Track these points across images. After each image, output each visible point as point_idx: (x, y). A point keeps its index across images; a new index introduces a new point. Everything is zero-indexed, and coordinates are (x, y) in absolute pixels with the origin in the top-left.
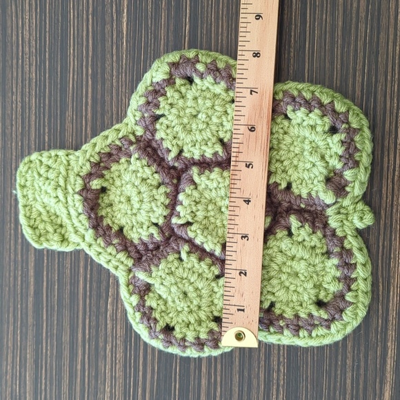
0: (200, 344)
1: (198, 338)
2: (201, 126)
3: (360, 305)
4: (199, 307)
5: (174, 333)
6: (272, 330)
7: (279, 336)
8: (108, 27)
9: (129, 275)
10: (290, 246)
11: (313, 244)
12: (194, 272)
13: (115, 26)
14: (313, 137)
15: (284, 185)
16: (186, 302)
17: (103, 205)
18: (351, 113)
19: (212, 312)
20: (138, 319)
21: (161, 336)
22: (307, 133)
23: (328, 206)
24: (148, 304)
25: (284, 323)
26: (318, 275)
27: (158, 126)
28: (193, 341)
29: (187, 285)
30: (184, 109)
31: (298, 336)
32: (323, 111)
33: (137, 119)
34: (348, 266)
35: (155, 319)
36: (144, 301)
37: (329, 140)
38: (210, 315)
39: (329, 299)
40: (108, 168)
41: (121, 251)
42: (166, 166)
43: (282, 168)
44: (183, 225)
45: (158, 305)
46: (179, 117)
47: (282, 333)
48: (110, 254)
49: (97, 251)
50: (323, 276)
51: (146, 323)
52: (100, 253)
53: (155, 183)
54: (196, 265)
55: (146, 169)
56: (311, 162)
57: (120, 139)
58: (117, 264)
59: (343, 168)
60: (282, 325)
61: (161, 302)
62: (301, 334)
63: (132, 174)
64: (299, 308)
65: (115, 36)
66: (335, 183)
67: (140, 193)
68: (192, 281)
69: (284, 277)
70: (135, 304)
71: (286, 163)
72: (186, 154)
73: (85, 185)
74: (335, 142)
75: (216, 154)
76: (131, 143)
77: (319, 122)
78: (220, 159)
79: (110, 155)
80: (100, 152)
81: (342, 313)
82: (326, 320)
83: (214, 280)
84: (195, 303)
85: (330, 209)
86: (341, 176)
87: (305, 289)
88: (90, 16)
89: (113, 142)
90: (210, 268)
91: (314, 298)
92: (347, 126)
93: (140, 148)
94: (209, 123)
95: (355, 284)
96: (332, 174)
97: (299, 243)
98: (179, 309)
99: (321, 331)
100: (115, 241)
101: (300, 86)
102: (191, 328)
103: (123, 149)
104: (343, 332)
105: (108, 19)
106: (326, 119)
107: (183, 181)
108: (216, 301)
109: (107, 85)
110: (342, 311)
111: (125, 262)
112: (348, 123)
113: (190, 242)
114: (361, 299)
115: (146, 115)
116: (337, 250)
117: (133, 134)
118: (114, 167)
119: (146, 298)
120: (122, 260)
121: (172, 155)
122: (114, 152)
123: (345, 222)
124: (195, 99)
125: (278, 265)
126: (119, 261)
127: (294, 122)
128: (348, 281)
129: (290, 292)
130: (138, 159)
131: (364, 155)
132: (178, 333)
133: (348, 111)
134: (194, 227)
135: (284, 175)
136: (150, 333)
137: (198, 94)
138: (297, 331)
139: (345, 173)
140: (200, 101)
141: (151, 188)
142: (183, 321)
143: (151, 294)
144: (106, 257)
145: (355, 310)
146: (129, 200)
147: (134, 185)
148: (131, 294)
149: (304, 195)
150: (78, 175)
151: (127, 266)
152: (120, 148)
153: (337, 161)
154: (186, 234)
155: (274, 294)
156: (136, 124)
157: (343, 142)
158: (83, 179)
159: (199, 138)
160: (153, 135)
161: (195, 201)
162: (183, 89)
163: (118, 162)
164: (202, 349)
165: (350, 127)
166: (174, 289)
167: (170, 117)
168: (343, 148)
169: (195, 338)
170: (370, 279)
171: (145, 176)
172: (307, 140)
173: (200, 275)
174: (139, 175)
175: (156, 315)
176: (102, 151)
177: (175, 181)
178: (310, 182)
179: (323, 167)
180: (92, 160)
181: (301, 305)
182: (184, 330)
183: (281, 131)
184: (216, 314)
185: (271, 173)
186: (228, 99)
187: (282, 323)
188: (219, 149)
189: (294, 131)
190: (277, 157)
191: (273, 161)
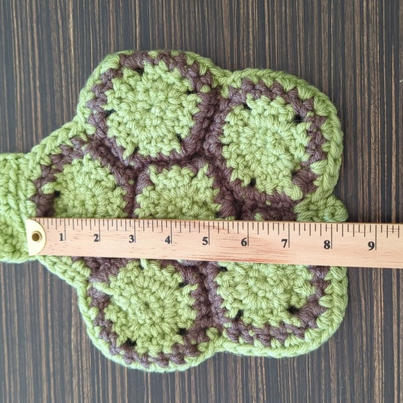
0: (164, 359)
1: (161, 353)
2: (156, 122)
3: (336, 311)
4: (163, 319)
5: (136, 348)
6: (241, 340)
7: (249, 348)
8: (54, 35)
9: (87, 286)
12: (155, 281)
13: (61, 33)
14: (276, 128)
15: (247, 182)
16: (148, 314)
17: (58, 211)
18: (316, 100)
19: (176, 324)
20: (97, 334)
21: (122, 352)
22: (268, 123)
23: (296, 202)
24: (107, 317)
25: (254, 333)
26: (288, 279)
27: (109, 123)
28: (156, 356)
29: (148, 295)
30: (135, 103)
31: (270, 346)
32: (285, 99)
33: (87, 116)
35: (115, 334)
36: (103, 314)
37: (293, 130)
38: (174, 326)
39: (301, 304)
40: (59, 171)
41: (77, 260)
42: (121, 166)
43: (245, 163)
45: (118, 317)
46: (130, 112)
47: (252, 344)
48: (66, 264)
49: (51, 261)
50: (294, 279)
51: (105, 338)
52: (55, 263)
53: (110, 185)
54: (158, 273)
55: (100, 170)
56: (275, 156)
57: (70, 139)
58: (73, 274)
59: (309, 160)
60: (251, 335)
61: (121, 315)
62: (273, 344)
63: (85, 176)
64: (269, 316)
65: (61, 44)
66: (302, 176)
67: (94, 196)
68: (153, 290)
69: (251, 282)
70: (93, 317)
71: (247, 158)
72: (142, 152)
73: (37, 190)
74: (299, 132)
75: (173, 151)
76: (82, 143)
77: (282, 111)
78: (178, 157)
79: (61, 156)
80: (50, 154)
81: (316, 320)
82: (299, 328)
83: (177, 289)
84: (158, 314)
85: (298, 205)
86: (309, 170)
87: (275, 295)
88: (35, 24)
89: (63, 142)
90: (172, 276)
91: (285, 304)
92: (312, 114)
93: (91, 148)
94: (164, 118)
95: (329, 287)
96: (299, 168)
98: (141, 322)
99: (295, 340)
101: (260, 73)
102: (154, 342)
103: (75, 149)
104: (318, 341)
105: (53, 26)
106: (289, 108)
107: (140, 181)
108: (180, 312)
109: (56, 97)
110: (316, 317)
111: (82, 272)
112: (313, 111)
114: (336, 303)
115: (95, 112)
117: (85, 132)
118: (67, 169)
119: (105, 311)
120: (78, 270)
121: (127, 154)
122: (65, 153)
123: (315, 219)
124: (147, 91)
125: (244, 269)
126: (75, 271)
127: (254, 112)
128: (321, 284)
129: (259, 298)
130: (90, 160)
131: (333, 146)
132: (139, 349)
133: (313, 98)
135: (246, 171)
136: (110, 349)
137: (149, 86)
138: (269, 341)
139: (312, 166)
140: (151, 93)
141: (106, 190)
142: (145, 335)
143: (110, 307)
144: (62, 267)
145: (330, 315)
146: (83, 204)
147: (87, 187)
148: (89, 307)
149: (269, 192)
150: (29, 180)
151: (83, 276)
152: (72, 148)
153: (302, 153)
155: (241, 301)
156: (86, 122)
157: (308, 132)
158: (35, 183)
159: (154, 135)
160: (105, 133)
161: (154, 203)
162: (132, 82)
163: (70, 163)
164: (167, 364)
165: (315, 115)
166: (134, 300)
167: (121, 113)
168: (309, 139)
169: (158, 354)
170: (345, 282)
171: (98, 178)
172: (269, 132)
173: (162, 283)
174: (92, 177)
175: (116, 329)
176: (53, 153)
177: (132, 182)
178: (275, 177)
179: (288, 160)
180: (42, 163)
181: (272, 313)
182: (146, 345)
183: (240, 123)
184: (181, 326)
185: (232, 169)
186: (183, 89)
187: (251, 333)
188: (176, 146)
189: (254, 122)
190: (239, 152)
191: (234, 156)
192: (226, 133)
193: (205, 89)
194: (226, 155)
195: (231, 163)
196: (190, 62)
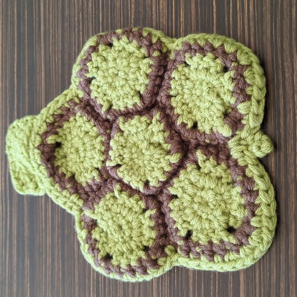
0: (132, 271)
1: (129, 266)
2: (122, 83)
3: (264, 230)
4: (131, 238)
5: (112, 261)
6: (191, 256)
7: (197, 262)
9: (81, 213)
10: (198, 177)
11: (218, 174)
12: (125, 207)
14: (209, 79)
15: (190, 125)
16: (120, 234)
17: (59, 157)
18: (239, 52)
19: (141, 242)
20: (86, 250)
21: (103, 264)
22: (202, 76)
23: (228, 139)
24: (93, 237)
25: (200, 250)
26: (226, 203)
27: (91, 87)
29: (120, 219)
30: (107, 70)
31: (213, 260)
32: (214, 54)
33: (77, 84)
34: (250, 192)
35: (98, 249)
36: (91, 234)
37: (222, 79)
38: (140, 244)
39: (238, 225)
40: (60, 127)
41: (73, 193)
42: (101, 120)
43: (188, 110)
44: (114, 167)
45: (101, 237)
46: (105, 77)
47: (199, 259)
48: (65, 197)
49: (55, 195)
50: (230, 204)
51: (91, 252)
52: (58, 197)
53: (94, 134)
54: (126, 201)
55: (87, 124)
56: (210, 101)
57: (68, 102)
58: (71, 204)
59: (236, 102)
60: (198, 251)
61: (103, 235)
62: (215, 259)
63: (78, 129)
64: (211, 235)
67: (84, 144)
68: (124, 215)
69: (196, 207)
70: (84, 237)
71: (190, 105)
72: (115, 107)
73: (43, 141)
74: (226, 80)
75: (135, 105)
77: (212, 64)
78: (138, 109)
79: (61, 116)
80: (54, 114)
81: (248, 238)
82: (235, 245)
83: (141, 214)
84: (127, 234)
85: (230, 142)
86: (236, 111)
87: (215, 217)
89: (63, 105)
90: (137, 203)
91: (224, 225)
92: (236, 64)
93: (81, 108)
94: (128, 79)
95: (259, 209)
96: (230, 110)
97: (206, 174)
98: (116, 240)
99: (233, 256)
100: (68, 186)
101: (197, 36)
102: (125, 256)
103: (71, 110)
104: (252, 256)
106: (218, 61)
107: (113, 129)
108: (144, 232)
110: (248, 236)
111: (77, 203)
112: (237, 61)
113: (120, 181)
114: (265, 224)
115: (81, 80)
116: (239, 178)
117: (77, 97)
118: (66, 125)
119: (92, 232)
120: (74, 201)
121: (104, 109)
122: (64, 113)
123: (245, 152)
124: (115, 59)
125: (190, 196)
126: (72, 202)
127: (192, 68)
128: (252, 208)
129: (203, 220)
130: (80, 117)
131: (255, 89)
132: (114, 262)
133: (236, 51)
134: (121, 169)
135: (190, 116)
136: (94, 261)
137: (116, 56)
138: (212, 256)
139: (238, 107)
140: (118, 61)
141: (91, 139)
142: (119, 251)
143: (97, 229)
144: (63, 199)
145: (260, 234)
146: (77, 151)
147: (80, 138)
148: (82, 229)
149: (208, 132)
150: (38, 134)
151: (78, 206)
152: (69, 109)
153: (229, 97)
154: (117, 175)
155: (189, 222)
156: (77, 89)
157: (233, 79)
158: (41, 136)
159: (121, 93)
160: (89, 95)
161: (122, 146)
162: (104, 54)
163: (68, 121)
164: (134, 275)
165: (239, 64)
166: (110, 223)
167: (98, 79)
168: (233, 85)
169: (127, 266)
170: (273, 205)
171: (86, 130)
172: (204, 82)
174: (82, 129)
175: (99, 246)
176: (56, 113)
177: (108, 131)
178: (211, 119)
179: (219, 104)
180: (48, 121)
181: (214, 232)
182: (119, 258)
183: (183, 77)
184: (145, 243)
185: (178, 115)
186: (140, 56)
187: (198, 250)
188: (137, 100)
189: (193, 76)
190: (183, 101)
191: (180, 105)
192: (173, 87)
193: (156, 54)
194: (174, 104)
195: (178, 111)
196: (145, 34)
